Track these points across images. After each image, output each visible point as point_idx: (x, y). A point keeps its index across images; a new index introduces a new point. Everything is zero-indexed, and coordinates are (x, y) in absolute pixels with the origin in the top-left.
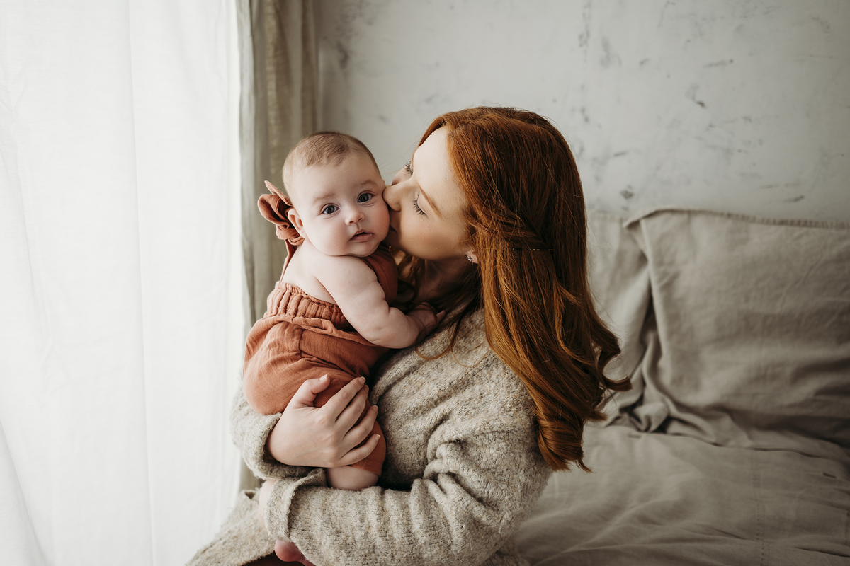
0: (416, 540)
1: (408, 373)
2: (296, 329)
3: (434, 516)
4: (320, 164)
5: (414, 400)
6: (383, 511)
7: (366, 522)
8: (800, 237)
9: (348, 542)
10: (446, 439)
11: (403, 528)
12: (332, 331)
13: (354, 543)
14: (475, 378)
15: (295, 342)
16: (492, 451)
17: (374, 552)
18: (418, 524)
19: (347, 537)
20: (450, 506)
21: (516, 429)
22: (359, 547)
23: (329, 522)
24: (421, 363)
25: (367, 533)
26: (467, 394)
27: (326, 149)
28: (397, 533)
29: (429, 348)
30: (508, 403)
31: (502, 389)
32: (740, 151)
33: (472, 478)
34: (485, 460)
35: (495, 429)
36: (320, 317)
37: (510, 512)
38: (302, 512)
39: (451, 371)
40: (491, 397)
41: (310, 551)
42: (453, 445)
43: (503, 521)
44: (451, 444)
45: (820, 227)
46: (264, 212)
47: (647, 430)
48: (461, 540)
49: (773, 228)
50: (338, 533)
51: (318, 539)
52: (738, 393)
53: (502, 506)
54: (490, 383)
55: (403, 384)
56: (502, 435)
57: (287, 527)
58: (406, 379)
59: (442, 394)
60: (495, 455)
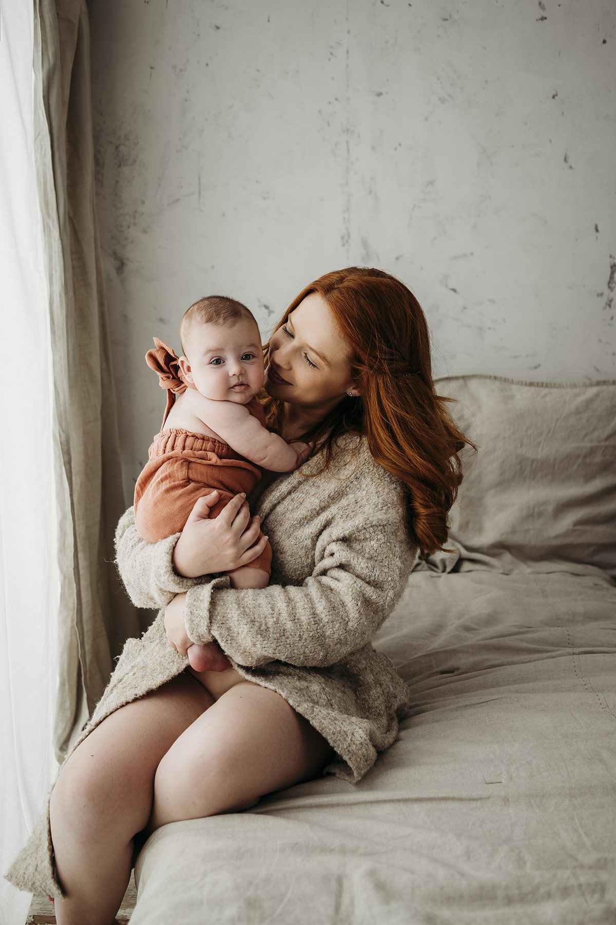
0: (320, 620)
1: (289, 493)
2: (184, 461)
3: (332, 600)
4: (216, 323)
5: (299, 512)
6: (289, 601)
7: (276, 610)
8: (545, 396)
9: (262, 628)
10: (334, 538)
11: (309, 610)
12: (217, 461)
13: (267, 629)
14: (348, 489)
15: (184, 472)
16: (372, 543)
17: (284, 635)
18: (321, 607)
19: (261, 625)
20: (346, 589)
21: (390, 523)
22: (272, 631)
23: (244, 614)
24: (300, 483)
25: (278, 619)
26: (344, 502)
27: (223, 311)
28: (304, 616)
29: (306, 469)
30: (380, 504)
31: (372, 494)
32: (490, 328)
33: (360, 565)
34: (367, 551)
35: (374, 524)
36: (205, 450)
37: (393, 591)
38: (219, 608)
39: (327, 486)
40: (364, 502)
41: (229, 642)
42: (341, 542)
43: (388, 598)
44: (339, 542)
45: (558, 388)
46: (152, 364)
47: (444, 571)
48: (357, 616)
49: (527, 388)
50: (253, 621)
51: (236, 630)
52: (514, 532)
53: (386, 586)
54: (361, 491)
55: (286, 502)
56: (380, 528)
57: (209, 621)
58: (289, 498)
59: (323, 504)
60: (376, 545)
